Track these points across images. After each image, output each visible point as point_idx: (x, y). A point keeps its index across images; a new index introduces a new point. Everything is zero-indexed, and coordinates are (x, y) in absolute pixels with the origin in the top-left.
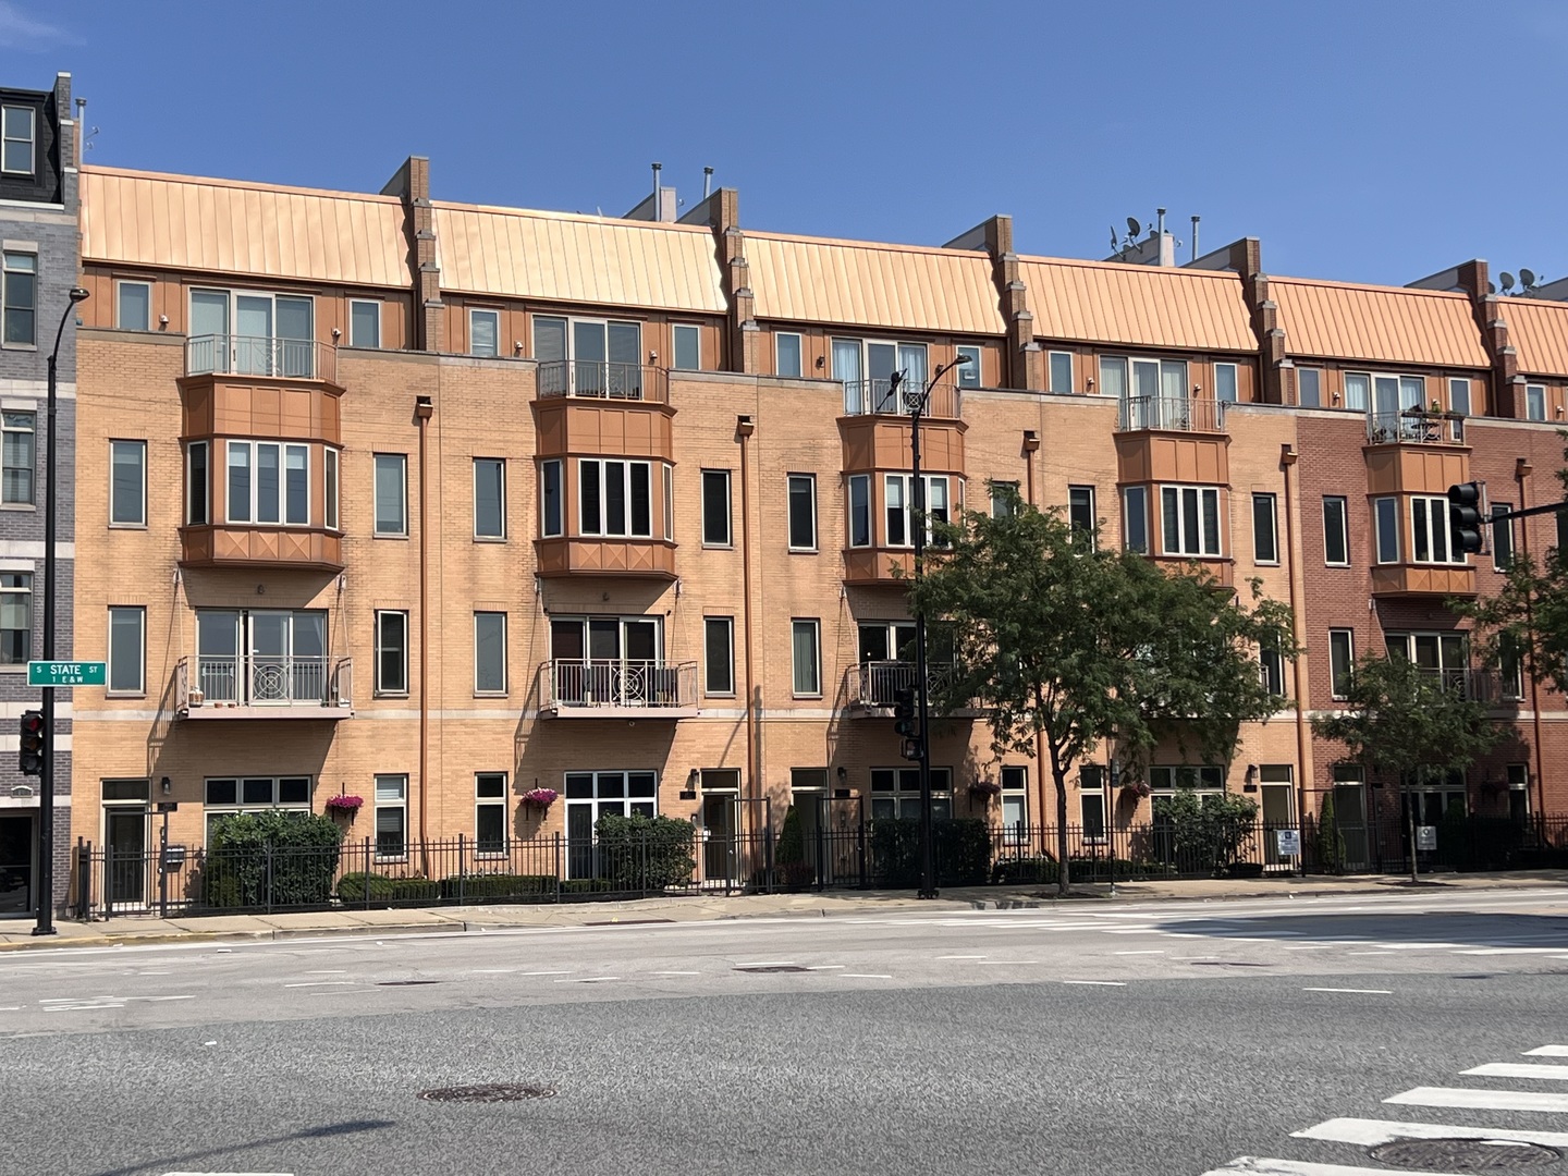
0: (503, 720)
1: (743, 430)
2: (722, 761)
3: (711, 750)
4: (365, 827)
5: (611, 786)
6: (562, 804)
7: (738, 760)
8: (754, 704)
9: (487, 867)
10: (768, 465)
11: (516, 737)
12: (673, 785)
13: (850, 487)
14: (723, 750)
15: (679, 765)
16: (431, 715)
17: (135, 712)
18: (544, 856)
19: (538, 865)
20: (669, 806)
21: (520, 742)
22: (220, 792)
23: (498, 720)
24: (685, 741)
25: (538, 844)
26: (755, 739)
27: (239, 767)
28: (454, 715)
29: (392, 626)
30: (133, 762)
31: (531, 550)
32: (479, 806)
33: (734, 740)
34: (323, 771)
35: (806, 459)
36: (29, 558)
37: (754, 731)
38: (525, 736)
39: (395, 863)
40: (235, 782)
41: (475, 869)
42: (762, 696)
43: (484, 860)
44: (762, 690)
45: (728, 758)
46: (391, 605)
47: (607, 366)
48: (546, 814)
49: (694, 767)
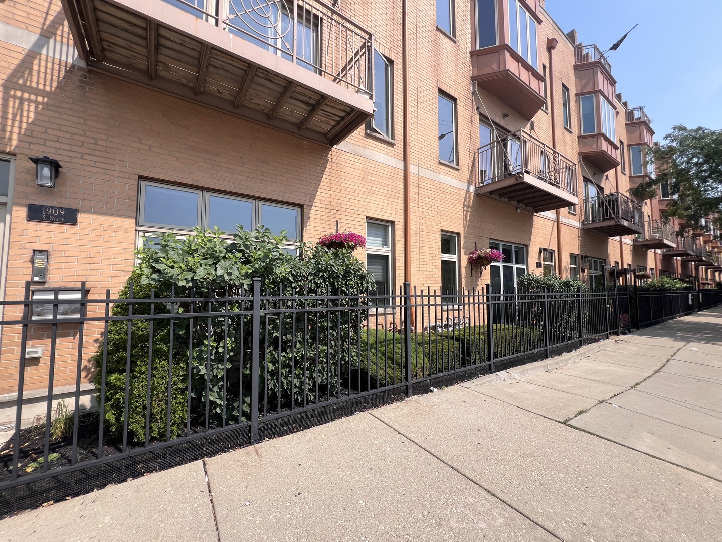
0: (456, 188)
2: (549, 245)
3: (545, 237)
7: (553, 246)
10: (556, 73)
11: (464, 206)
12: (533, 258)
13: (581, 102)
14: (550, 238)
15: (535, 244)
16: (411, 168)
21: (466, 211)
23: (453, 187)
24: (537, 228)
27: (205, 176)
28: (427, 173)
32: (442, 262)
33: (553, 232)
34: (316, 203)
35: (566, 79)
38: (469, 206)
45: (551, 243)
48: (481, 272)
49: (541, 247)
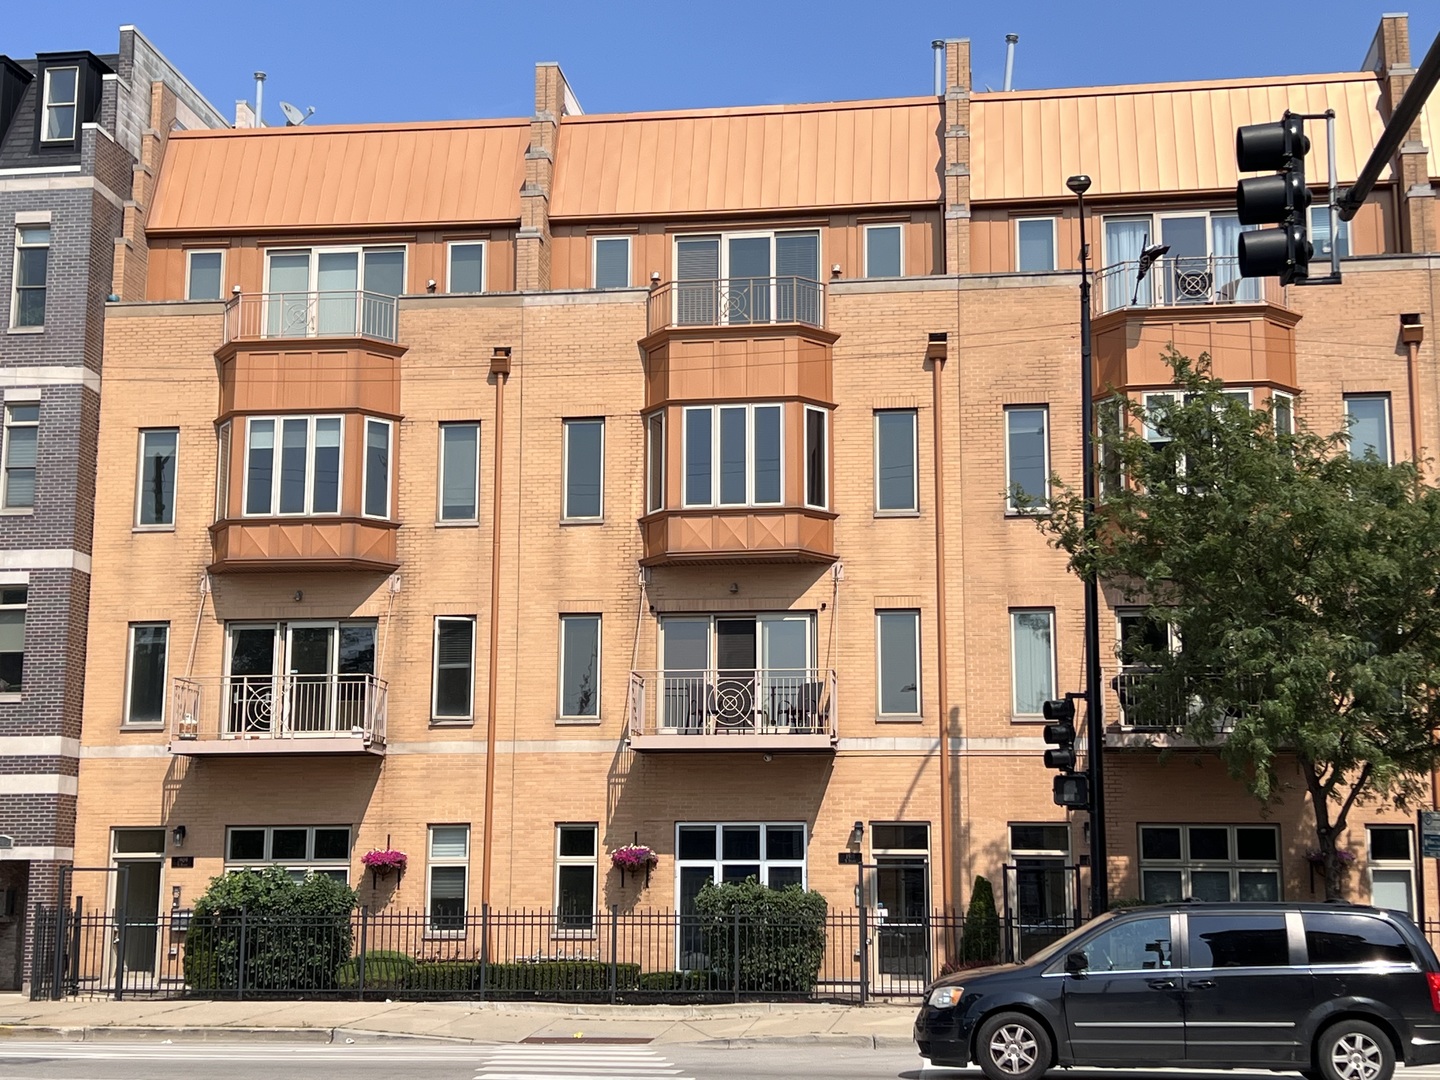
0: (593, 754)
1: (937, 350)
2: (902, 811)
3: (884, 795)
4: (414, 894)
5: (741, 843)
6: (670, 869)
7: (925, 808)
8: (950, 730)
9: (569, 949)
10: (973, 397)
11: (609, 777)
12: (827, 844)
14: (904, 795)
15: (837, 815)
16: (499, 747)
17: (152, 747)
18: (645, 936)
19: (637, 948)
20: (822, 872)
21: (615, 784)
22: (245, 845)
23: (586, 754)
24: (847, 782)
25: (637, 920)
26: (952, 781)
27: (268, 815)
28: (531, 747)
29: (456, 636)
30: (147, 809)
31: (635, 533)
32: (562, 868)
33: (919, 782)
34: (366, 819)
35: (1033, 384)
36: (23, 570)
37: (949, 768)
38: (621, 776)
39: (449, 940)
40: (263, 832)
41: (553, 950)
42: (962, 719)
43: (566, 940)
44: (962, 712)
45: (910, 806)
46: (455, 610)
47: (773, 282)
48: (648, 880)
49: (859, 819)
